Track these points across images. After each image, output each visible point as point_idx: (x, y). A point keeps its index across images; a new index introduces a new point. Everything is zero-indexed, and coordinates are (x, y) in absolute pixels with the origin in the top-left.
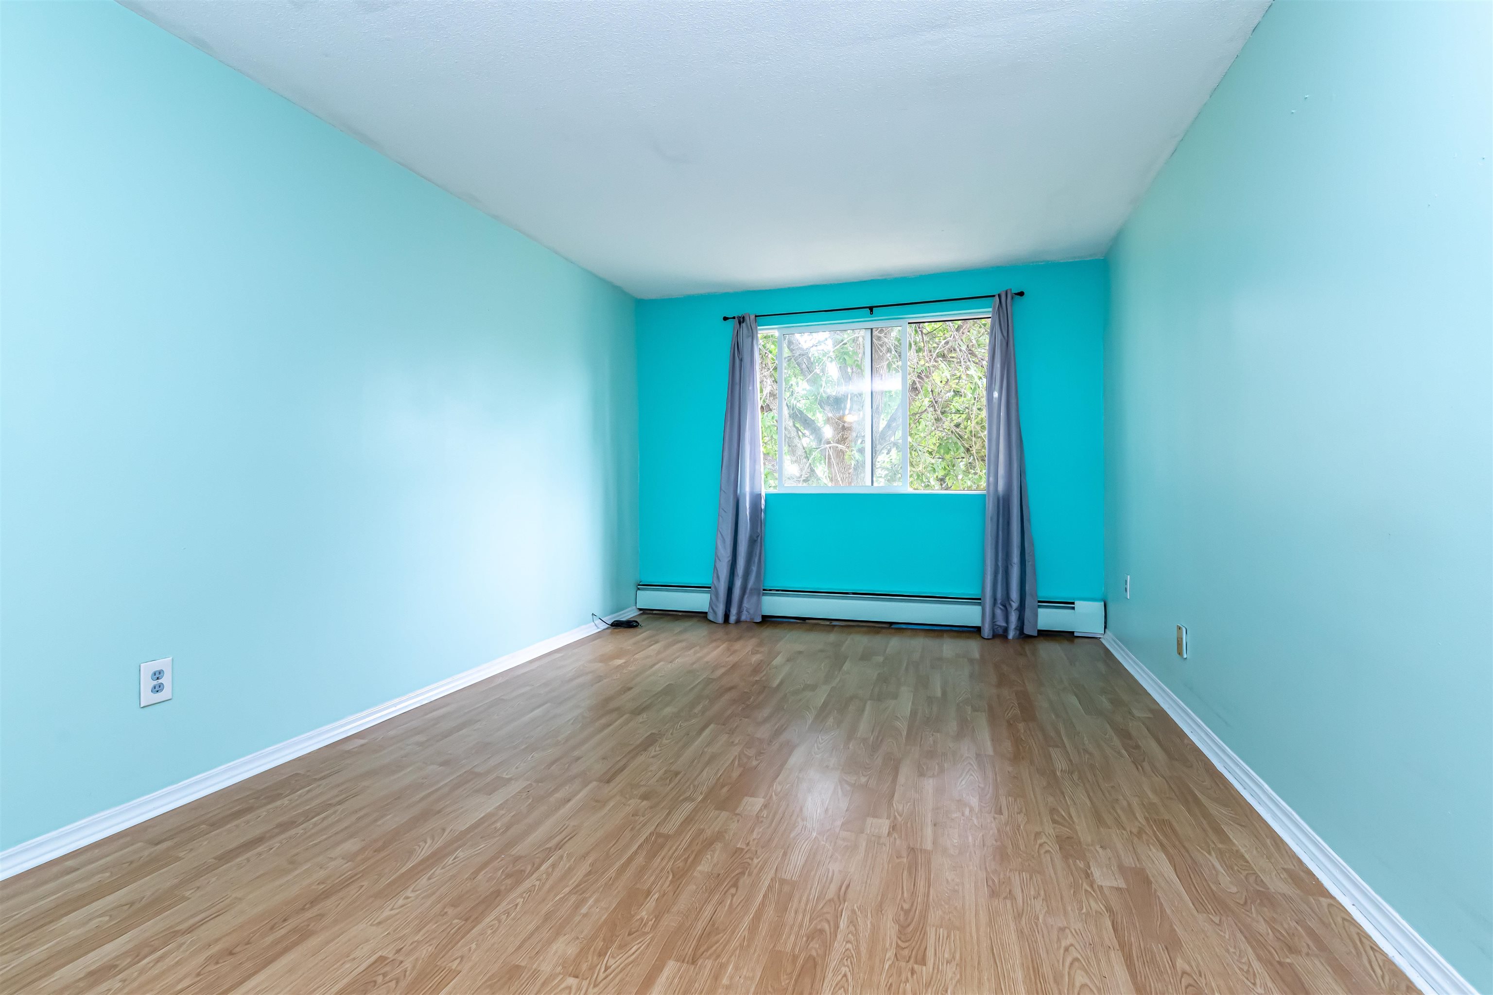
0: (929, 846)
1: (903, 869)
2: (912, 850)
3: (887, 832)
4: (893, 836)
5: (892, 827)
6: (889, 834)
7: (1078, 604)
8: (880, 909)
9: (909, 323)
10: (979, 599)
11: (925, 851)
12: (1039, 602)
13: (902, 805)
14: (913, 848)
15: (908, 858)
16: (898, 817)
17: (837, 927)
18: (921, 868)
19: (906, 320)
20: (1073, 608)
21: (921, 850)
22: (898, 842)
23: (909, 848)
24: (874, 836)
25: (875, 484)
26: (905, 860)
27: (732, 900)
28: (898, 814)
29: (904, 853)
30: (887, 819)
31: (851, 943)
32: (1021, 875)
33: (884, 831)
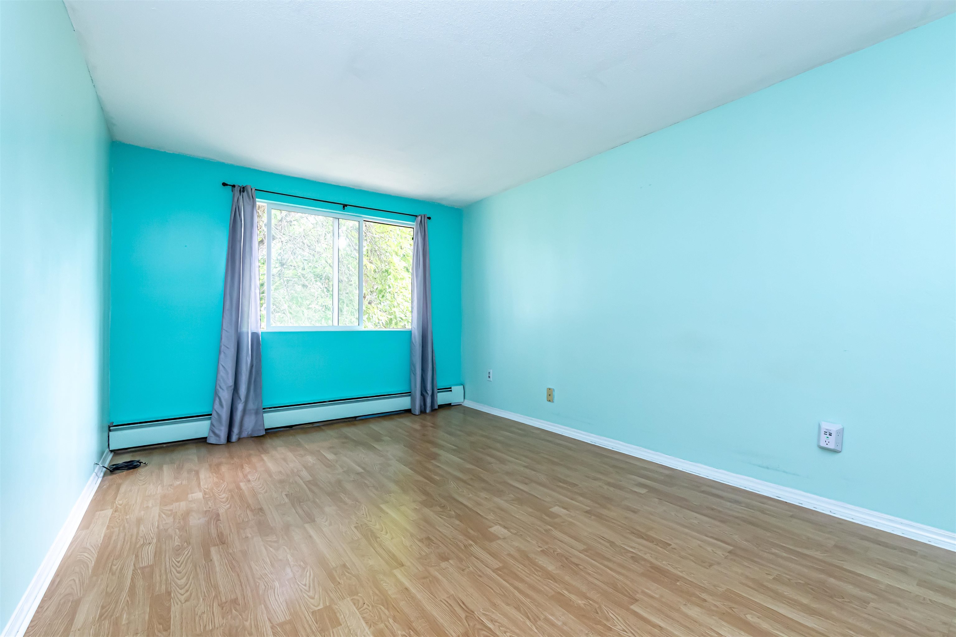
7: (453, 388)
9: (364, 221)
10: (410, 392)
12: (438, 389)
19: (363, 218)
20: (451, 391)
25: (339, 325)
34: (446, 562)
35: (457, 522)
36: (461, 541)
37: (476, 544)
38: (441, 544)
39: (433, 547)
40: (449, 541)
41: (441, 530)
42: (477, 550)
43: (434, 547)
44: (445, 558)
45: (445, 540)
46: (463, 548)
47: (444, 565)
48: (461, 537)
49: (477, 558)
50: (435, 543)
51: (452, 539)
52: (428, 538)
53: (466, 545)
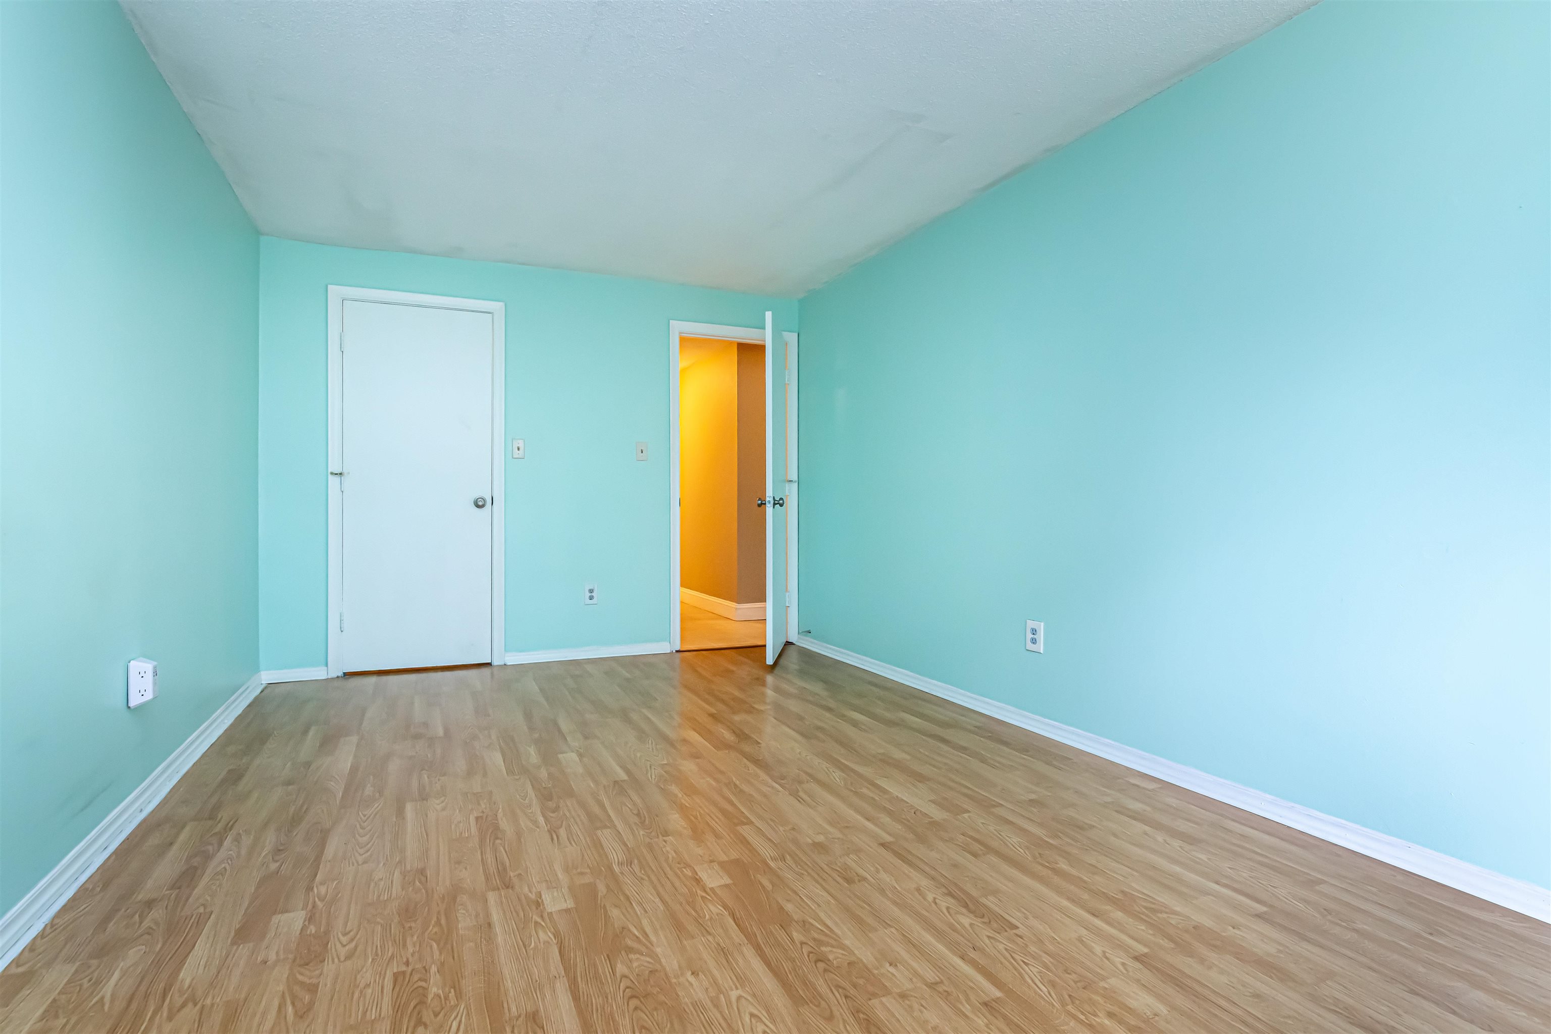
0: (492, 897)
1: (511, 866)
2: (508, 886)
3: (543, 897)
4: (534, 894)
5: (540, 904)
6: (539, 895)
8: (519, 834)
11: (494, 890)
13: (541, 940)
14: (508, 887)
15: (510, 877)
16: (539, 920)
17: (544, 816)
18: (494, 872)
21: (499, 889)
22: (526, 890)
23: (512, 887)
24: (555, 888)
26: (512, 875)
27: (629, 808)
28: (540, 923)
29: (515, 880)
30: (551, 913)
31: (530, 813)
32: (389, 896)
33: (547, 896)
34: (817, 841)
35: (789, 907)
36: (790, 868)
37: (765, 859)
38: (825, 867)
39: (839, 864)
40: (810, 871)
41: (825, 894)
42: (765, 852)
43: (836, 864)
44: (819, 847)
45: (818, 875)
46: (788, 857)
47: (820, 838)
48: (788, 875)
49: (769, 840)
50: (836, 872)
51: (805, 873)
52: (849, 881)
53: (781, 860)
